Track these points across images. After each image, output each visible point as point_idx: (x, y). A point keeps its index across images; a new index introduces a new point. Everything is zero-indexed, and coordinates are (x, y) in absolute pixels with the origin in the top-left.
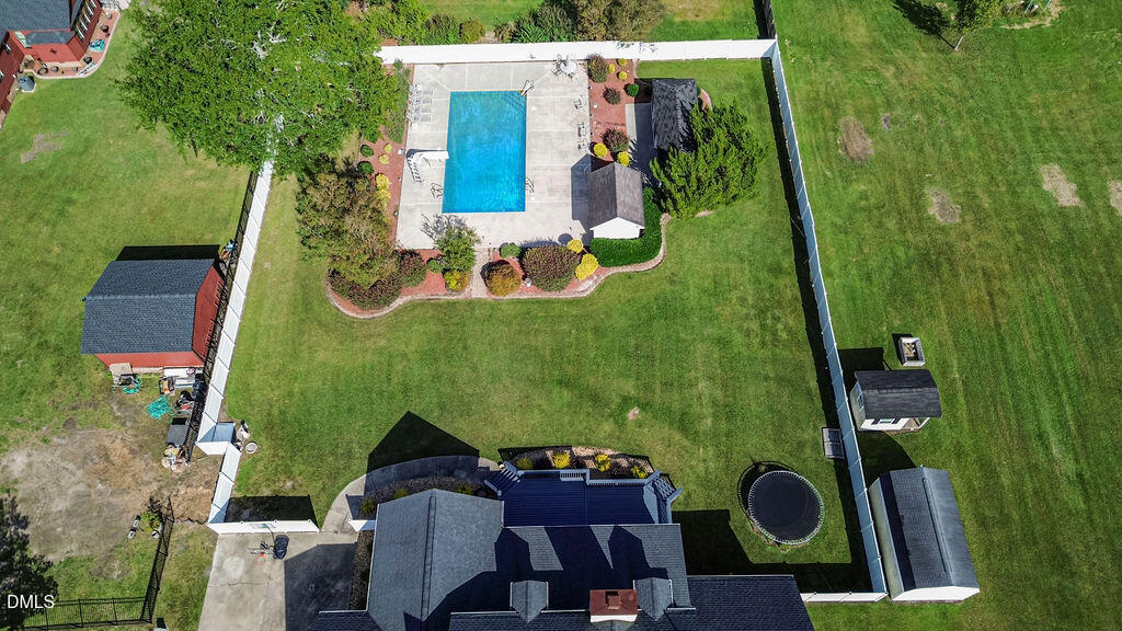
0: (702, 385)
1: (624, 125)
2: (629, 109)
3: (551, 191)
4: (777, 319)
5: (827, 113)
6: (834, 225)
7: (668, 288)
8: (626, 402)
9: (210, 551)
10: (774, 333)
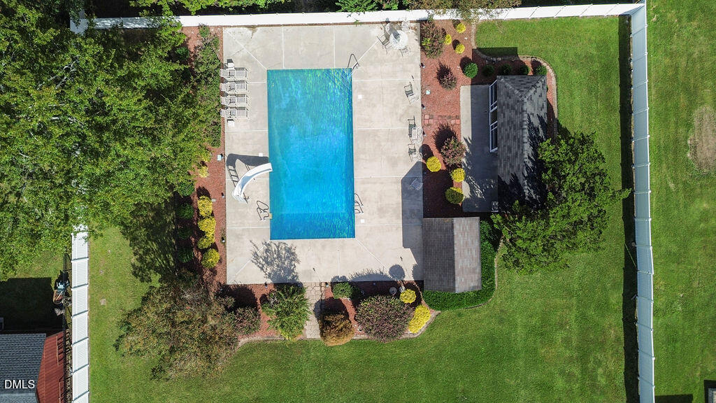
1: (458, 117)
2: (465, 93)
3: (382, 212)
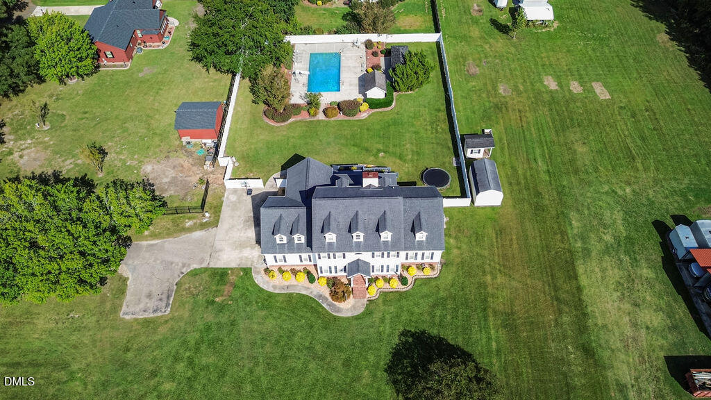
0: (408, 146)
1: (380, 63)
2: (382, 58)
3: (351, 85)
4: (438, 125)
5: (461, 59)
6: (462, 96)
7: (396, 116)
8: (379, 151)
9: (223, 193)
10: (437, 130)
